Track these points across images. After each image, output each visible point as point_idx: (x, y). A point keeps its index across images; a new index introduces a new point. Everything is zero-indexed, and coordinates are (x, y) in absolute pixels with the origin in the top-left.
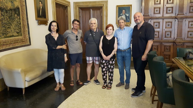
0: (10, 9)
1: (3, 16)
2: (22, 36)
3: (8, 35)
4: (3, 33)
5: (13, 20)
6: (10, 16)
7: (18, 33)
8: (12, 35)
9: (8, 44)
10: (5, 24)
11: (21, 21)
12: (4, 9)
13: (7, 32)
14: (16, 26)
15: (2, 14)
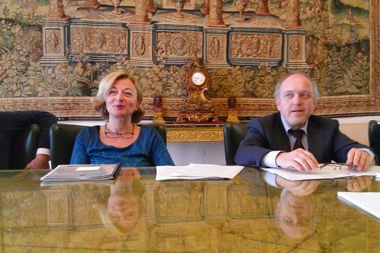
0: (346, 43)
1: (331, 57)
2: (369, 93)
3: (335, 91)
4: (326, 88)
5: (350, 64)
6: (345, 57)
7: (359, 88)
8: (344, 90)
9: (334, 106)
10: (332, 71)
11: (371, 65)
12: (333, 45)
13: (336, 84)
14: (357, 74)
15: (328, 55)
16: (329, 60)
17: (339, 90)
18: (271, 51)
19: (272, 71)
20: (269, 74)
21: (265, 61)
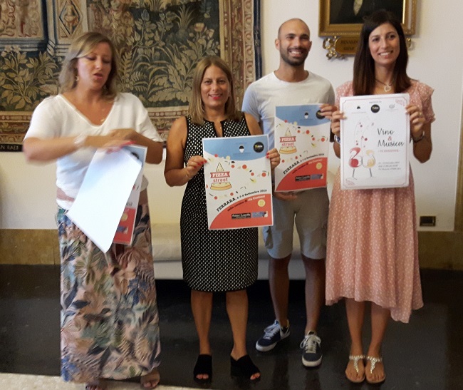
0: (168, 6)
1: (140, 32)
4: (134, 92)
5: (179, 46)
6: (168, 33)
8: (170, 97)
10: (145, 59)
11: (222, 47)
12: (142, 9)
13: (153, 86)
15: (135, 28)
16: (137, 38)
17: (162, 96)
18: (22, 23)
19: (29, 62)
20: (24, 66)
21: (13, 42)
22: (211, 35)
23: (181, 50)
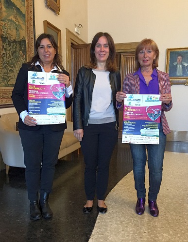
22: (24, 57)
23: (17, 61)
